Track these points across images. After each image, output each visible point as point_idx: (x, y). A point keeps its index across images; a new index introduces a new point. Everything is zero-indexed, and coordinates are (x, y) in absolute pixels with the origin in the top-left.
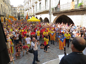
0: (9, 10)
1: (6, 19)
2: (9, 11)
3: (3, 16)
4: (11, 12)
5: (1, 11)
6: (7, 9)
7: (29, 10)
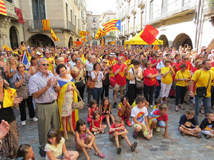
0: (83, 21)
1: (74, 39)
2: (81, 23)
3: (68, 31)
4: (85, 26)
5: (65, 19)
6: (77, 18)
7: (129, 18)
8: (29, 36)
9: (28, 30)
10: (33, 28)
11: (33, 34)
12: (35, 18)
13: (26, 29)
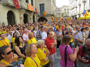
0: (55, 11)
7: (77, 7)
8: (38, 18)
9: (38, 16)
10: (40, 15)
11: (40, 17)
12: (41, 11)
13: (37, 15)
